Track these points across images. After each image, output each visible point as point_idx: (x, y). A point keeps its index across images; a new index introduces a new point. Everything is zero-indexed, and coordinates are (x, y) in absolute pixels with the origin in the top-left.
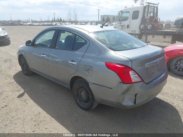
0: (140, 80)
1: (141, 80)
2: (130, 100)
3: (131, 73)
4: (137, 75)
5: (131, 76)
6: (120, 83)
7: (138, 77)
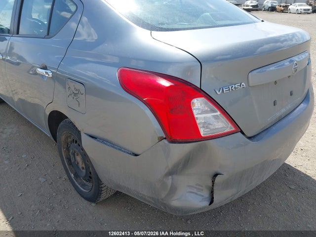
0: (229, 128)
1: (233, 129)
2: (195, 190)
3: (198, 105)
4: (218, 113)
5: (196, 116)
6: (161, 139)
7: (223, 119)
